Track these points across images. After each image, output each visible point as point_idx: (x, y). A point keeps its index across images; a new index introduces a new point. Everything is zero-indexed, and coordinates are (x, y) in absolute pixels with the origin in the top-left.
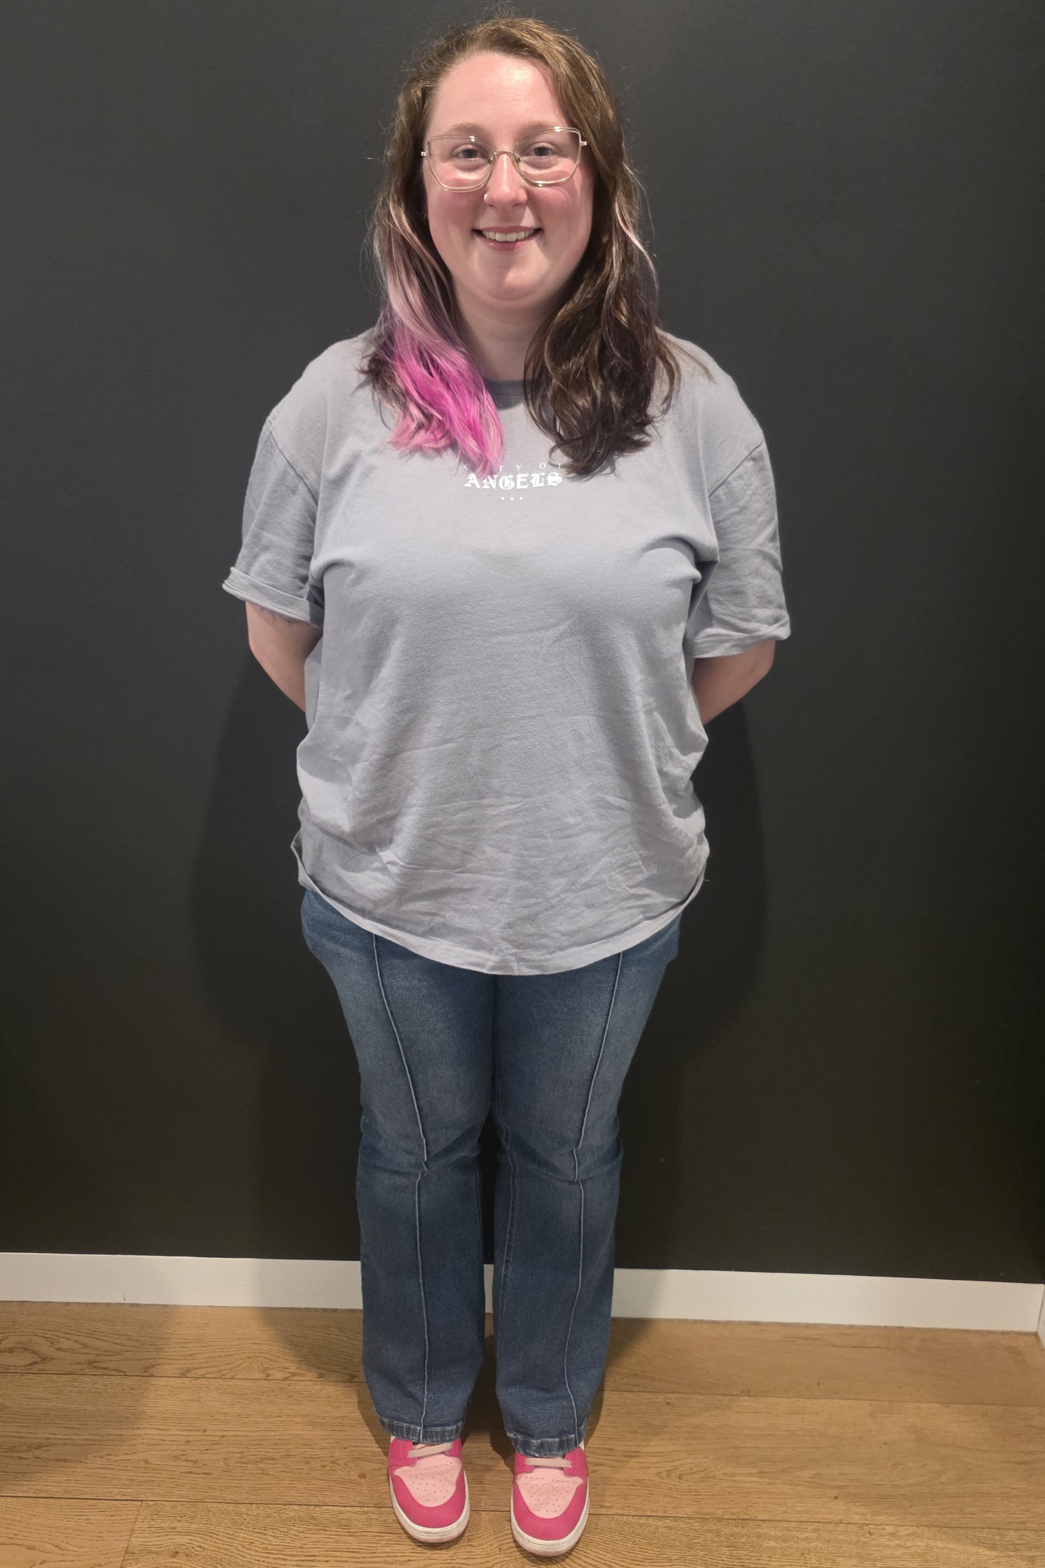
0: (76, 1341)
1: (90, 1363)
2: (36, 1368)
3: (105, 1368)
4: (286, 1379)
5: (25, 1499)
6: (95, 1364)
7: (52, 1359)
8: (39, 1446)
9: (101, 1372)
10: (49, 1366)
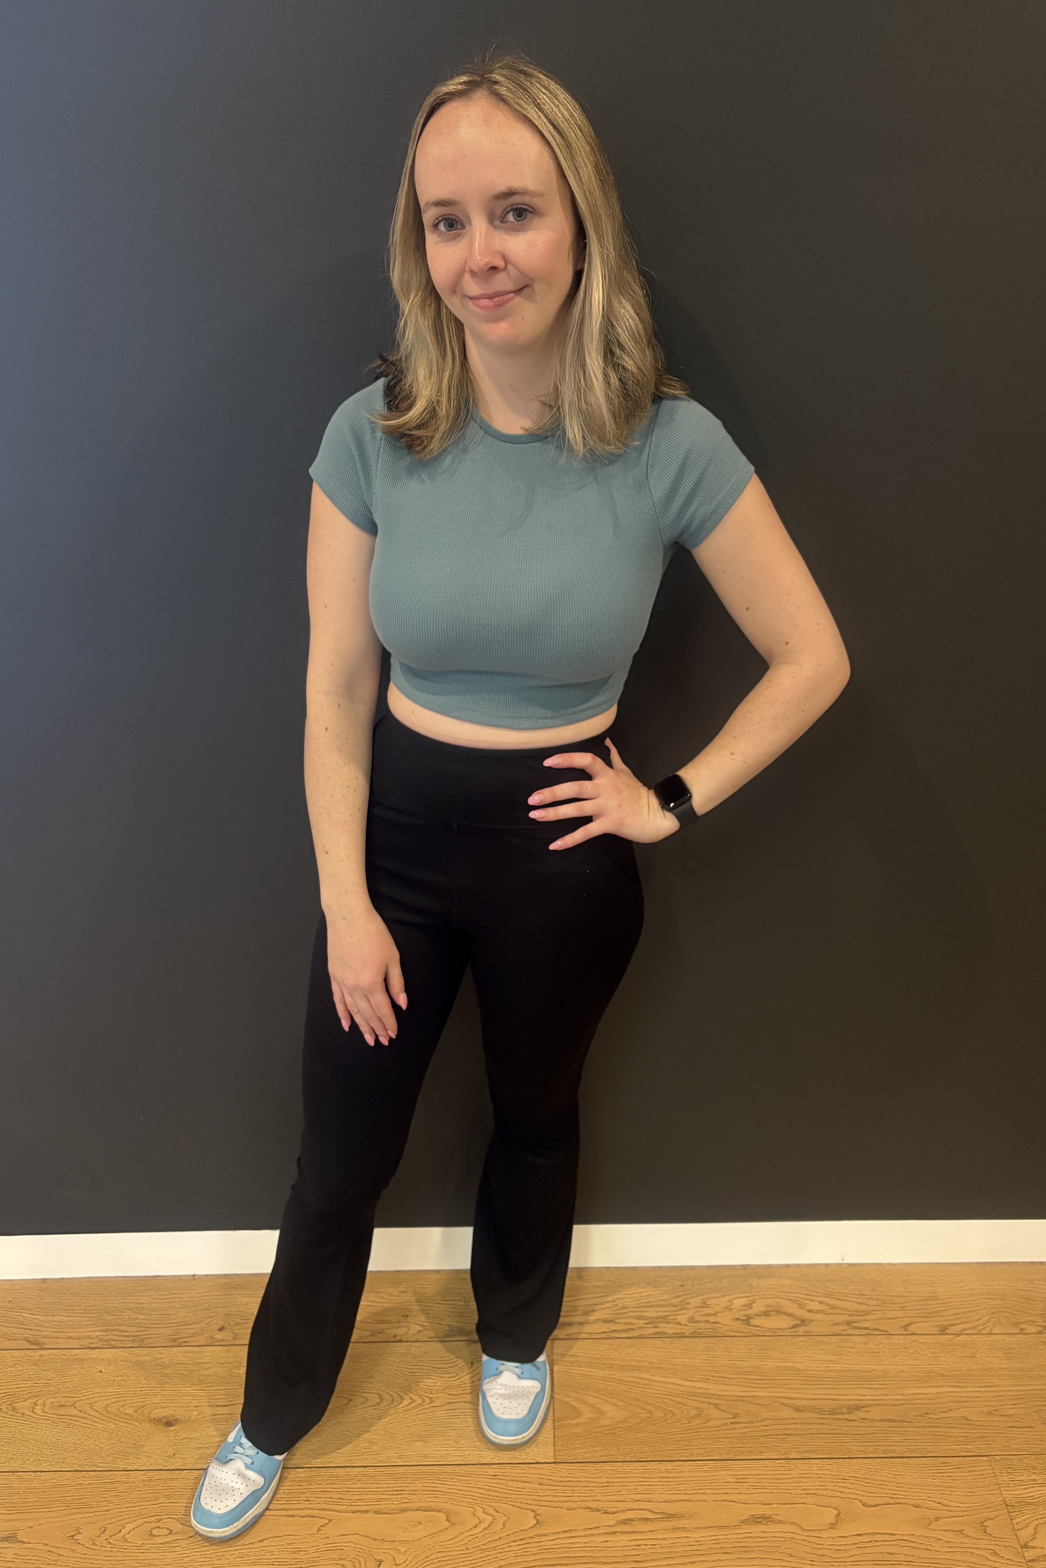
0: (821, 1303)
1: (849, 1323)
2: (802, 1329)
3: (866, 1328)
4: (1040, 1332)
5: (879, 1460)
6: (853, 1325)
7: (811, 1321)
8: (858, 1408)
9: (865, 1332)
10: (812, 1328)
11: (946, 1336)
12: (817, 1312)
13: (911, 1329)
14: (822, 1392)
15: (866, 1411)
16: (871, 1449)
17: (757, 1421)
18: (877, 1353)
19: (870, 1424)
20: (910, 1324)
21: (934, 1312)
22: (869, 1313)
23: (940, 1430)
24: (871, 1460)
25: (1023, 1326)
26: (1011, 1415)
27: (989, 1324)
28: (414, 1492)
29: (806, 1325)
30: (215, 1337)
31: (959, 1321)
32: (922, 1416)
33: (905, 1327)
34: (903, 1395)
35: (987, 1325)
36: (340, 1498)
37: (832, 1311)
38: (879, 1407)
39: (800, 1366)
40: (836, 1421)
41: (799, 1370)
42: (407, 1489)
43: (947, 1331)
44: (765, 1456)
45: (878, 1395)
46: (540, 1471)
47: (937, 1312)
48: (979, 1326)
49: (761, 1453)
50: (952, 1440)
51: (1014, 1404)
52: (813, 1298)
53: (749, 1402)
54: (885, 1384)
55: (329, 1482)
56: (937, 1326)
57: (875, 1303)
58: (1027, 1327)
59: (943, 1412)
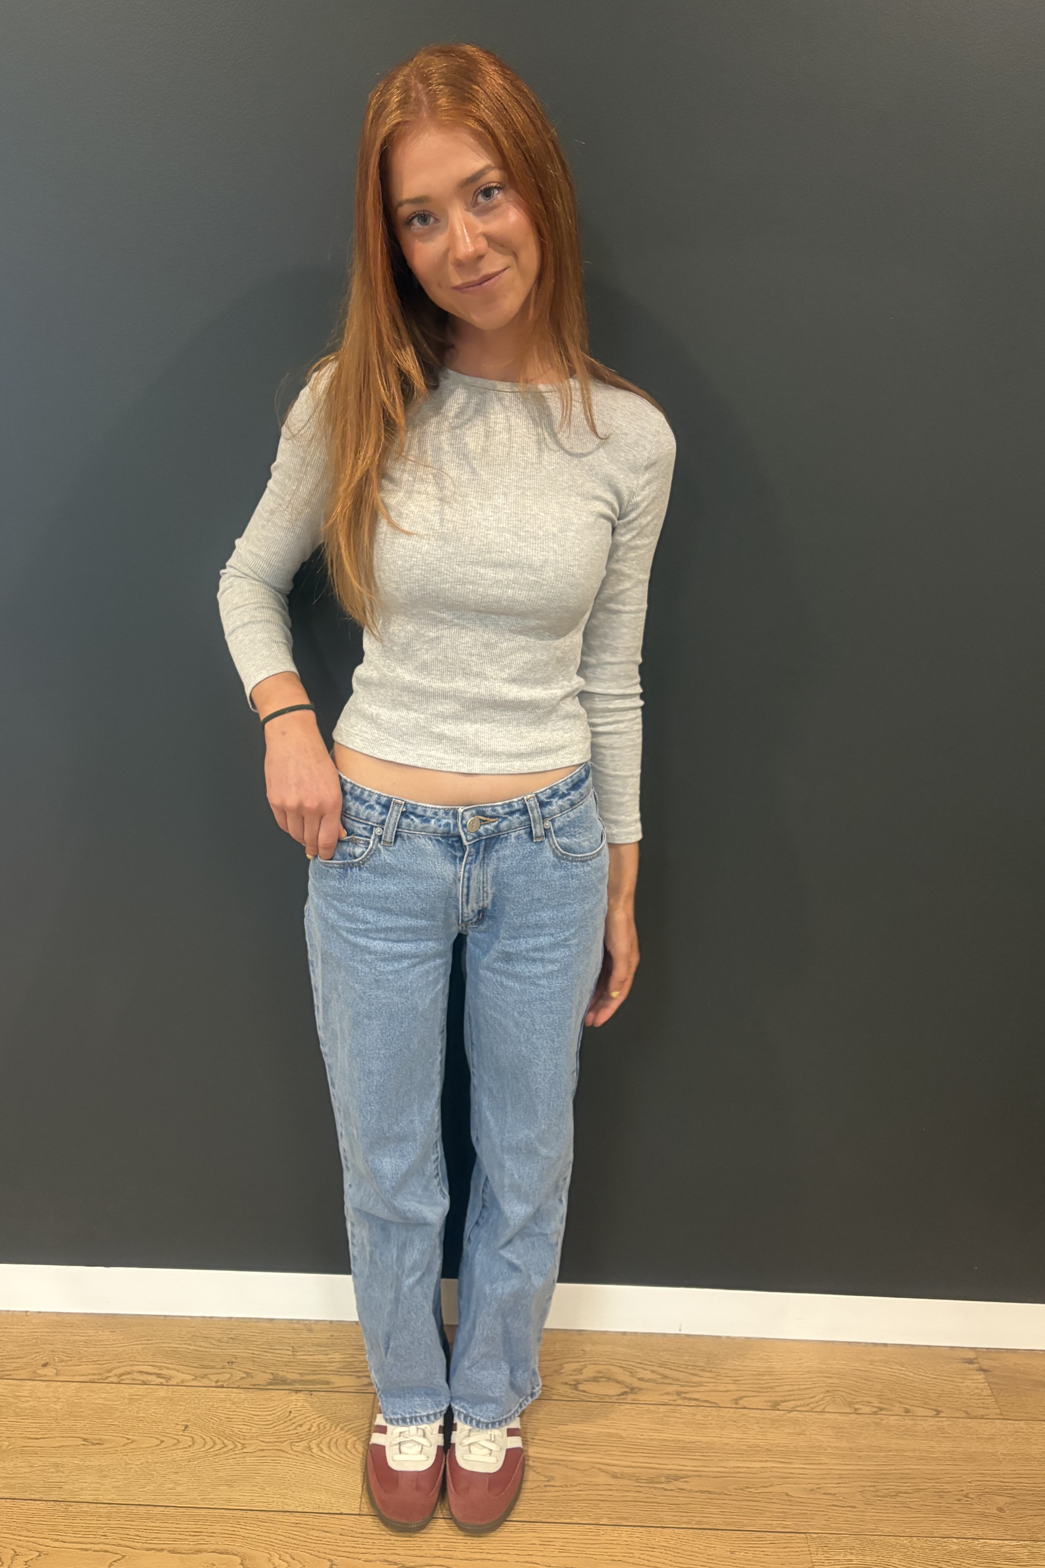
0: (653, 1371)
1: (678, 1393)
2: (630, 1397)
3: (696, 1400)
4: (875, 1413)
5: (693, 1531)
6: (683, 1395)
7: (640, 1389)
8: (677, 1478)
9: (694, 1403)
10: (641, 1397)
11: (778, 1412)
12: (649, 1381)
13: (742, 1403)
14: (641, 1460)
15: (685, 1482)
16: (685, 1519)
17: (572, 1486)
18: (704, 1424)
19: (688, 1494)
20: (741, 1398)
21: (767, 1388)
22: (701, 1384)
23: (758, 1504)
24: (684, 1530)
25: (857, 1406)
26: (835, 1494)
27: (822, 1402)
28: (212, 1535)
29: (636, 1393)
30: (39, 1372)
31: (792, 1397)
32: (741, 1489)
33: (736, 1401)
34: (726, 1467)
35: (820, 1403)
36: (137, 1535)
37: (664, 1381)
38: (698, 1478)
39: (624, 1434)
40: (653, 1490)
41: (621, 1437)
42: (205, 1530)
43: (778, 1407)
44: (576, 1520)
45: (700, 1466)
46: (343, 1522)
47: (771, 1388)
48: (811, 1403)
49: (571, 1517)
50: (768, 1514)
51: (839, 1483)
52: (645, 1367)
53: (566, 1467)
54: (709, 1456)
55: (128, 1519)
56: (770, 1401)
57: (708, 1374)
58: (863, 1407)
59: (764, 1487)
